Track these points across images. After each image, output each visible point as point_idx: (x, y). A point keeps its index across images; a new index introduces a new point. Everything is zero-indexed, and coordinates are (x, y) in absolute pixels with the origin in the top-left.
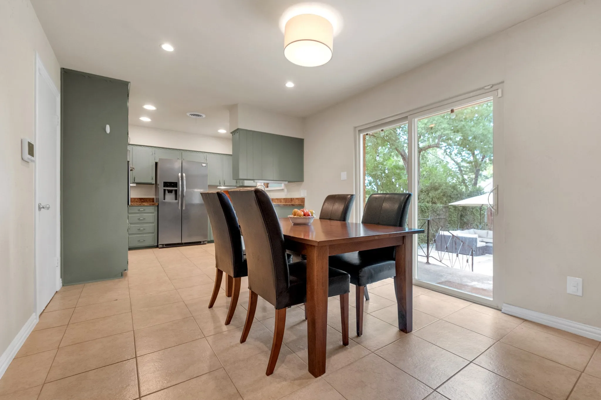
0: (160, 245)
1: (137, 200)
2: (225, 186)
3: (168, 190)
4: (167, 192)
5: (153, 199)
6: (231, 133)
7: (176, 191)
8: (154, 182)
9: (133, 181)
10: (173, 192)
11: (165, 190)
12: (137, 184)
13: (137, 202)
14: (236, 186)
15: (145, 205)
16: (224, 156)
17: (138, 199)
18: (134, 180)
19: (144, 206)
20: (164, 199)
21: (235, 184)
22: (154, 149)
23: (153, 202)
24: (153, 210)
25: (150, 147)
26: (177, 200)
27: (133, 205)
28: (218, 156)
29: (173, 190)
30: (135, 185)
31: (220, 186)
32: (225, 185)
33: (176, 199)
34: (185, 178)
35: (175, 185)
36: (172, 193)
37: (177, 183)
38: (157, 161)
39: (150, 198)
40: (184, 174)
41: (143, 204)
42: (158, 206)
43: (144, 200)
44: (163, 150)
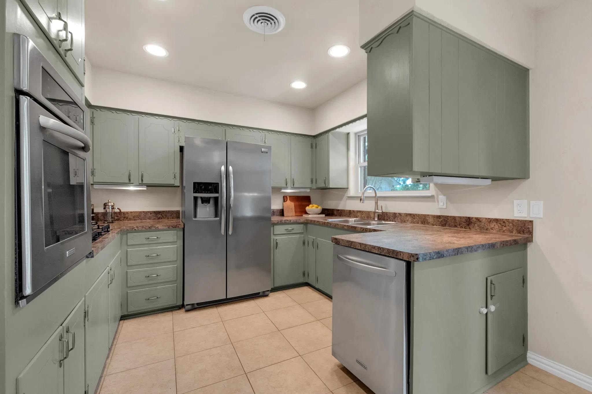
0: (187, 305)
1: (150, 215)
2: (293, 188)
3: (201, 198)
4: (199, 201)
5: (178, 212)
6: (363, 47)
7: (216, 199)
8: (177, 183)
9: (140, 182)
10: (212, 201)
11: (196, 198)
12: (148, 186)
13: (149, 219)
14: (311, 189)
15: (160, 227)
16: (293, 137)
17: (151, 213)
18: (142, 180)
19: (157, 230)
20: (195, 216)
21: (309, 185)
22: (178, 122)
23: (178, 217)
24: (176, 237)
25: (170, 119)
26: (218, 217)
27: (136, 228)
28: (284, 136)
29: (210, 198)
30: (145, 188)
31: (286, 188)
32: (295, 186)
33: (216, 215)
34: (232, 176)
35: (214, 187)
36: (209, 203)
37: (218, 183)
38: (183, 144)
39: (173, 211)
40: (231, 168)
41: (155, 227)
42: (184, 230)
43: (161, 215)
44: (193, 124)
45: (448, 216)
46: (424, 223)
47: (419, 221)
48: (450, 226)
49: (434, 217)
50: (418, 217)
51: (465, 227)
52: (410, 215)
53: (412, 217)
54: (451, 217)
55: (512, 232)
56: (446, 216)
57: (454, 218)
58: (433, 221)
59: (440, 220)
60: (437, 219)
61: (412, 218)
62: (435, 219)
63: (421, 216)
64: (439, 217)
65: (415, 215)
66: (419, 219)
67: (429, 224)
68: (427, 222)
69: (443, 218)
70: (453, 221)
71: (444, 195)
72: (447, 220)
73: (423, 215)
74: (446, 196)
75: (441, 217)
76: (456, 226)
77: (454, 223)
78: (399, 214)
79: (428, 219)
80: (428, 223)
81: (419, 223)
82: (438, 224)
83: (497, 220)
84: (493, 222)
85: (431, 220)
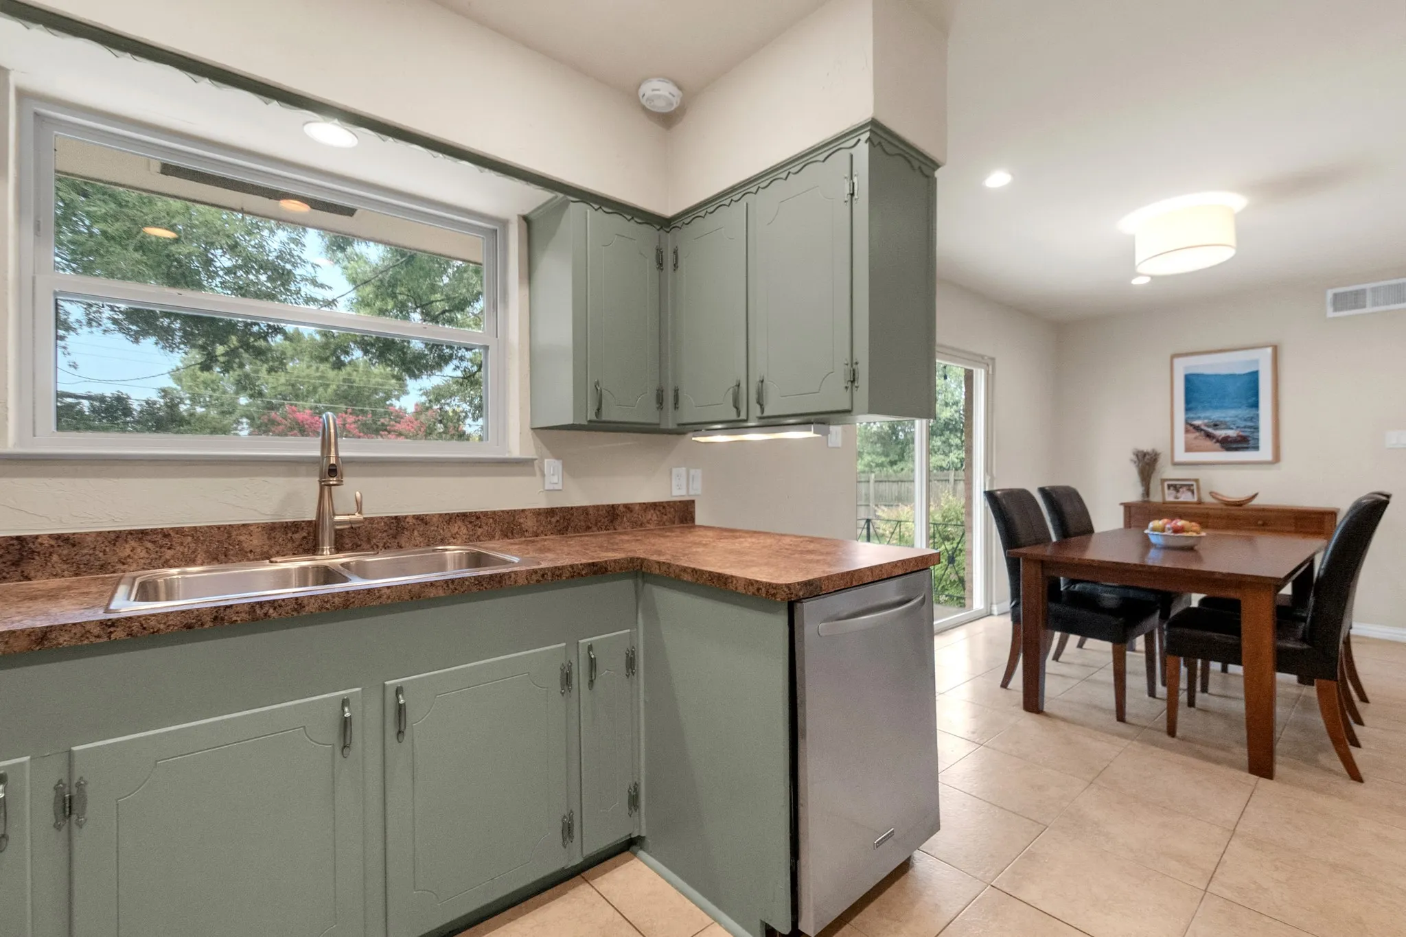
45: (572, 508)
46: (510, 534)
47: (494, 530)
48: (576, 530)
49: (538, 513)
50: (491, 520)
51: (606, 527)
52: (464, 516)
53: (471, 522)
54: (578, 508)
55: (674, 523)
56: (568, 508)
57: (585, 510)
58: (536, 524)
59: (554, 520)
60: (547, 518)
61: (470, 526)
62: (542, 518)
63: (499, 516)
64: (551, 512)
65: (482, 517)
66: (493, 526)
67: (526, 534)
68: (521, 529)
69: (561, 514)
70: (582, 518)
71: (558, 458)
72: (569, 516)
73: (508, 512)
74: (561, 461)
75: (557, 510)
76: (588, 528)
77: (585, 521)
78: (419, 518)
79: (522, 520)
80: (523, 532)
81: (497, 538)
82: (550, 530)
83: (654, 506)
84: (649, 510)
85: (530, 524)
